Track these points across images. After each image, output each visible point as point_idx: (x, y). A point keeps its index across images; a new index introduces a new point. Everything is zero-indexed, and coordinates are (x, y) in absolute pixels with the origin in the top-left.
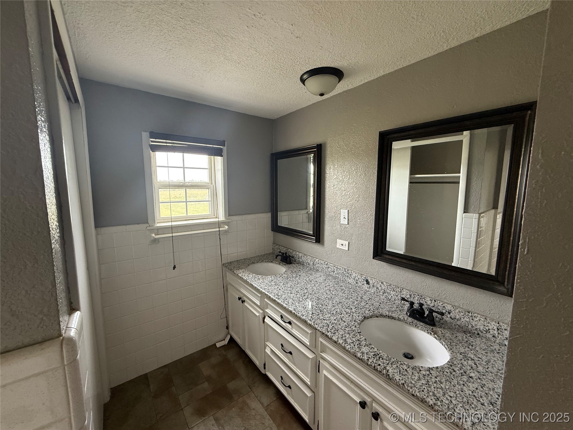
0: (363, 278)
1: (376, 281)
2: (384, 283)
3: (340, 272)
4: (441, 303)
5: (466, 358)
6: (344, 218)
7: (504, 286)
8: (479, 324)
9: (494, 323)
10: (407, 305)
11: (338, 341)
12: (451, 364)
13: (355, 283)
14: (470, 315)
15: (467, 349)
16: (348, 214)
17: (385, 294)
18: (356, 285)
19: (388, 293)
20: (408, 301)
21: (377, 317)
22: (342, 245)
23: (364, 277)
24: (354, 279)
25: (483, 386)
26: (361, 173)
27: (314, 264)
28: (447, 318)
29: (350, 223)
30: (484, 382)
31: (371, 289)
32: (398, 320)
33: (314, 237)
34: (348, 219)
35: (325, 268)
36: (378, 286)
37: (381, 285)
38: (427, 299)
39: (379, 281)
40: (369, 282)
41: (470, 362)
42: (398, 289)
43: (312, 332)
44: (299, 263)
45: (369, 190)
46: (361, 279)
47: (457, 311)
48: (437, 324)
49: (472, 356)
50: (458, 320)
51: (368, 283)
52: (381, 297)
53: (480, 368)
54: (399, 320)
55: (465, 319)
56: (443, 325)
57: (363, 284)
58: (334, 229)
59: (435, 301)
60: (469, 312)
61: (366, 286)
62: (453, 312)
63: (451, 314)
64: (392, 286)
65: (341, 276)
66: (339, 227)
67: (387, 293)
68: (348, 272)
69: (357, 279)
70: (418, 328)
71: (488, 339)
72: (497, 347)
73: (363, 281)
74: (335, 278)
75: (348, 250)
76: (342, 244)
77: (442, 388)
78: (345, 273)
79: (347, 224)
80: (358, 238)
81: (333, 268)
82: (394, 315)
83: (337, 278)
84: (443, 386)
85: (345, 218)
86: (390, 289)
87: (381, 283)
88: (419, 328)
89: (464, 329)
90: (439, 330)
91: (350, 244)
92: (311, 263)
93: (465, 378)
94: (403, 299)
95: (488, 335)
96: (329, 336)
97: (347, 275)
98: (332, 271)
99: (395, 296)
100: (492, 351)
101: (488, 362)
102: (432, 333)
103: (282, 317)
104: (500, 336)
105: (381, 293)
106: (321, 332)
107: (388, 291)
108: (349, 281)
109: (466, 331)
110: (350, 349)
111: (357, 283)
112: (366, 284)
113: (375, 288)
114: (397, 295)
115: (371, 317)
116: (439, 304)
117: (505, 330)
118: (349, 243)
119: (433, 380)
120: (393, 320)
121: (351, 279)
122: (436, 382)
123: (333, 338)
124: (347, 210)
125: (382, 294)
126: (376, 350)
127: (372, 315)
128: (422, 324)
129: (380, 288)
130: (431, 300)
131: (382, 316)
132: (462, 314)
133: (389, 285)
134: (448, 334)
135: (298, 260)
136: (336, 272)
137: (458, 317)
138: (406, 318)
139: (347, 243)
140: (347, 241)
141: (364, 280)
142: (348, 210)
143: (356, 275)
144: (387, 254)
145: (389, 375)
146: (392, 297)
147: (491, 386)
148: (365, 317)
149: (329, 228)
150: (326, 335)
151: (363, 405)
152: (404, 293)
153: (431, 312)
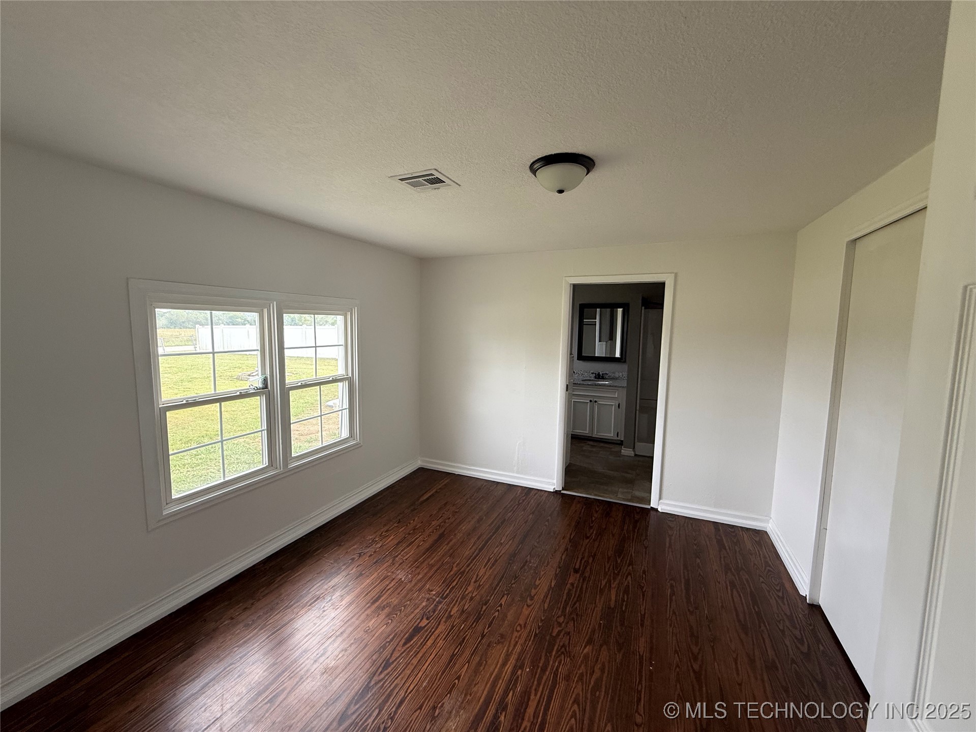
4: (605, 371)
28: (608, 375)
38: (600, 371)
42: (589, 371)
47: (612, 372)
48: (605, 378)
55: (613, 375)
56: (607, 377)
59: (603, 371)
62: (609, 373)
71: (620, 377)
72: (622, 379)
94: (593, 373)
101: (620, 381)
104: (622, 376)
114: (589, 373)
133: (586, 370)
137: (611, 375)
138: (594, 379)
151: (591, 401)
152: (591, 372)
153: (603, 374)
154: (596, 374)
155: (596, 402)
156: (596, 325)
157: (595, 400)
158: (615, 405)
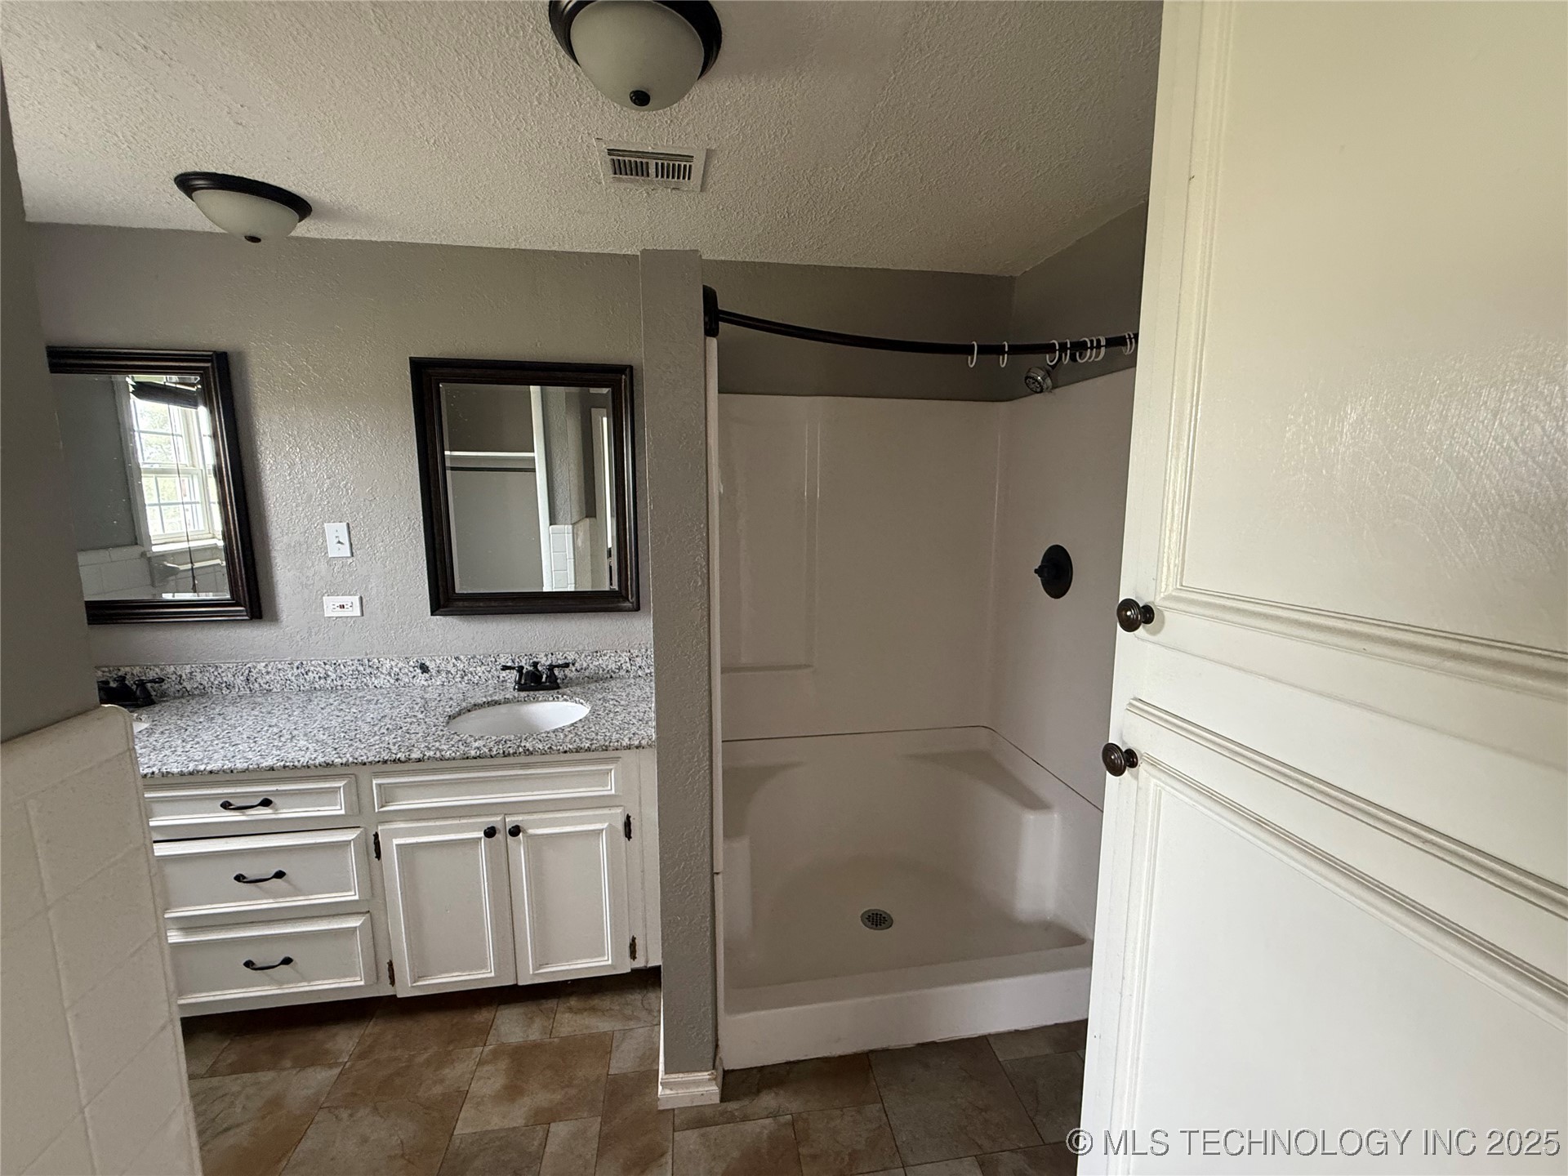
0: (411, 663)
1: (443, 659)
2: (462, 657)
3: (345, 671)
4: (561, 654)
5: (605, 700)
6: (339, 542)
7: (628, 600)
8: (608, 662)
9: (625, 653)
10: (514, 674)
11: (424, 755)
12: (593, 711)
13: (392, 681)
14: (599, 654)
15: (604, 694)
16: (349, 533)
17: (466, 678)
18: (397, 684)
19: (471, 673)
20: (514, 668)
21: (469, 711)
22: (342, 607)
23: (414, 660)
24: (390, 674)
25: (629, 713)
26: (372, 439)
27: (252, 679)
28: (570, 673)
29: (357, 553)
30: (629, 710)
31: (433, 680)
32: (505, 703)
33: (241, 606)
34: (351, 545)
35: (293, 678)
36: (450, 668)
37: (456, 662)
38: (540, 656)
39: (449, 659)
40: (428, 667)
41: (611, 702)
42: (489, 659)
43: (349, 782)
44: (185, 694)
45: (398, 475)
46: (407, 669)
47: (583, 656)
48: (561, 685)
49: (612, 697)
50: (585, 670)
51: (424, 669)
52: (460, 685)
53: (622, 703)
54: (507, 701)
55: (595, 663)
56: (568, 682)
57: (414, 677)
58: (310, 573)
59: (552, 654)
60: (597, 652)
61: (422, 679)
62: (578, 660)
63: (577, 665)
64: (478, 657)
65: (350, 680)
66: (323, 566)
67: (469, 675)
68: (371, 663)
69: (397, 670)
70: (538, 701)
71: (622, 678)
72: (632, 681)
73: (411, 669)
74: (334, 689)
75: (362, 615)
76: (339, 606)
77: (593, 731)
78: (361, 668)
79: (349, 555)
80: (384, 582)
81: (321, 670)
82: (496, 698)
83: (339, 688)
84: (593, 729)
85: (342, 543)
86: (475, 665)
87: (454, 660)
88: (540, 699)
89: (595, 679)
90: (567, 691)
91: (364, 601)
92: (240, 680)
93: (611, 715)
94: (505, 668)
95: (622, 673)
96: (403, 759)
97: (368, 671)
98: (320, 678)
99: (487, 673)
100: (629, 686)
101: (627, 696)
102: (560, 696)
103: (226, 806)
104: (633, 667)
105: (457, 680)
106: (379, 762)
107: (471, 669)
108: (376, 682)
109: (596, 678)
110: (453, 754)
111: (397, 680)
112: (420, 675)
113: (444, 675)
114: (489, 669)
115: (459, 714)
116: (559, 657)
117: (637, 656)
118: (361, 598)
119: (581, 730)
120: (497, 706)
121: (383, 676)
122: (584, 730)
123: (411, 757)
124: (345, 524)
125: (460, 679)
126: (494, 738)
127: (460, 710)
128: (541, 692)
129: (453, 671)
130: (546, 655)
131: (477, 706)
132: (589, 658)
133: (472, 658)
134: (578, 690)
135: (178, 687)
136: (333, 676)
137: (585, 665)
138: (516, 695)
139: (356, 599)
140: (355, 595)
141: (414, 667)
142: (348, 524)
143: (393, 663)
144: (459, 600)
145: (528, 750)
146: (480, 677)
147: (636, 710)
148: (450, 716)
149: (290, 574)
150: (394, 760)
151: (490, 833)
152: (502, 661)
153: (551, 668)
154: (520, 669)
155: (515, 831)
156: (534, 470)
157: (512, 820)
158: (611, 829)
